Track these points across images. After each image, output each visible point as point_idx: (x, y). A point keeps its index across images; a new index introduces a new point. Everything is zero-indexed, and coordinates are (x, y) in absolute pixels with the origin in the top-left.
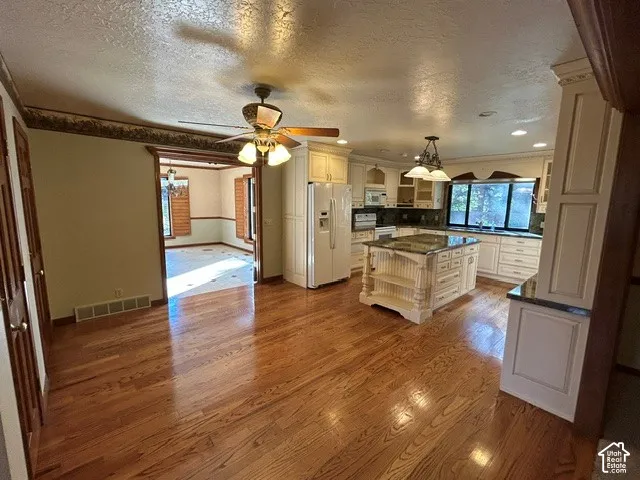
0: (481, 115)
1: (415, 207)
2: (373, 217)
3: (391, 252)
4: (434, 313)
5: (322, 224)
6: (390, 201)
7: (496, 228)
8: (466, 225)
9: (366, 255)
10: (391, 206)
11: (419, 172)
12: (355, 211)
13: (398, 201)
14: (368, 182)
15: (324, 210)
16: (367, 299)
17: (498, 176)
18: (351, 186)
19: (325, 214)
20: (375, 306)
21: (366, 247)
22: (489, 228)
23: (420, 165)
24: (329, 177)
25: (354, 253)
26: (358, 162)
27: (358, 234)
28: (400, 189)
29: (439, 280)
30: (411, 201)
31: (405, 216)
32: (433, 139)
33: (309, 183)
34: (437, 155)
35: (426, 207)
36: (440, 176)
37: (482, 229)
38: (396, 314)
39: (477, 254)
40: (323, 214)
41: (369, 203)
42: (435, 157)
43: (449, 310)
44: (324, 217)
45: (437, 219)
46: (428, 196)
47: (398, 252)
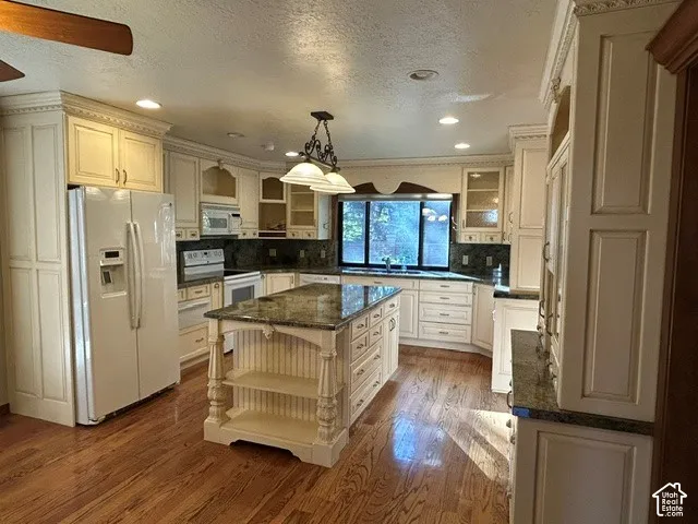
0: (414, 76)
1: (289, 236)
2: (218, 256)
3: (266, 330)
4: (351, 433)
5: (107, 279)
6: (247, 226)
7: (409, 268)
8: (367, 265)
9: (213, 338)
10: (250, 236)
11: (305, 173)
12: (182, 247)
13: (261, 227)
14: (205, 192)
15: (112, 247)
16: (219, 430)
17: (407, 189)
18: (170, 197)
19: (116, 254)
20: (240, 445)
21: (213, 323)
22: (400, 267)
23: (308, 161)
24: (121, 177)
25: (185, 328)
26: (184, 151)
27: (192, 291)
28: (262, 206)
29: (355, 371)
30: (282, 227)
31: (273, 253)
32: (323, 116)
33: (71, 187)
34: (331, 148)
35: (306, 237)
36: (338, 183)
37: (390, 270)
38: (284, 456)
39: (398, 314)
40: (109, 255)
41: (208, 231)
42: (329, 151)
43: (370, 421)
44: (113, 261)
45: (323, 256)
46: (308, 218)
47: (279, 329)
